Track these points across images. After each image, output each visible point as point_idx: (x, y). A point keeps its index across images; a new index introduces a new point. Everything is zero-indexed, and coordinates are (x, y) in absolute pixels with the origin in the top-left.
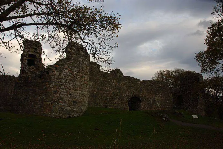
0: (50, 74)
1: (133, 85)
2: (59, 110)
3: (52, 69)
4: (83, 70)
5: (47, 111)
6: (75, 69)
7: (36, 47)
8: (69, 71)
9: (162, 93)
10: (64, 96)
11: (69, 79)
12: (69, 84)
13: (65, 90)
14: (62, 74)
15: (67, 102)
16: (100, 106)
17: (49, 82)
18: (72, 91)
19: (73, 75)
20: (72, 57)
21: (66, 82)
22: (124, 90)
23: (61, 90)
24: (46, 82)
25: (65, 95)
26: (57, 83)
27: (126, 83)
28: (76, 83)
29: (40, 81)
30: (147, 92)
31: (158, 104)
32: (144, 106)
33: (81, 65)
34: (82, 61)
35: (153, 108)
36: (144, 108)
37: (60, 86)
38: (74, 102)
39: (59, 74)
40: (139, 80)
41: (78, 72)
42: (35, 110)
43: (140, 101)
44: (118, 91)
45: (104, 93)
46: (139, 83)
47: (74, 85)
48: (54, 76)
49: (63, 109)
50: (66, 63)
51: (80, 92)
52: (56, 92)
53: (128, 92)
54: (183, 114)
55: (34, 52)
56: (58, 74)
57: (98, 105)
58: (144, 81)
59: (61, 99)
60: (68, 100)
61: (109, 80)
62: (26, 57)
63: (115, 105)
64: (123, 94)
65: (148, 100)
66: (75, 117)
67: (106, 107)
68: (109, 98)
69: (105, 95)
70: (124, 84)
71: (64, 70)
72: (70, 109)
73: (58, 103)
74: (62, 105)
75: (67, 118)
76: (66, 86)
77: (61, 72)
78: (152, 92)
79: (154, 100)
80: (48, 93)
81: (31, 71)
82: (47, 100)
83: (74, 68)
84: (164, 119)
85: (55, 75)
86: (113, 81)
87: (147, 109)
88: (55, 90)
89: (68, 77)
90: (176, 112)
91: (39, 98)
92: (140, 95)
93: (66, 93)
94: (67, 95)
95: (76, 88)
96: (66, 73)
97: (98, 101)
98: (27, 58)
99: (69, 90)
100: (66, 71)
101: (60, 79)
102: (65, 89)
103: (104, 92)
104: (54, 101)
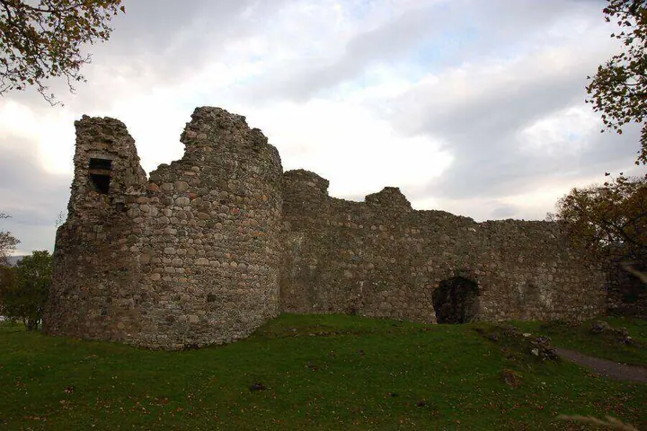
0: (130, 212)
1: (447, 238)
2: (160, 324)
3: (137, 196)
4: (243, 195)
5: (121, 325)
6: (214, 192)
7: (110, 137)
8: (191, 199)
9: (560, 261)
10: (176, 279)
11: (192, 226)
12: (191, 241)
13: (177, 260)
14: (169, 212)
15: (186, 296)
16: (330, 309)
17: (127, 236)
18: (202, 261)
19: (205, 210)
20: (199, 157)
21: (180, 234)
22: (417, 255)
23: (165, 260)
24: (119, 237)
25: (178, 274)
26: (154, 239)
27: (422, 234)
28: (216, 236)
29: (104, 236)
30: (503, 260)
31: (546, 299)
32: (493, 307)
33: (234, 177)
34: (240, 167)
35: (528, 313)
36: (492, 315)
37: (163, 249)
38: (211, 298)
39: (160, 211)
40: (469, 221)
41: (223, 202)
42: (88, 324)
43: (478, 293)
44: (393, 261)
45: (343, 269)
46: (470, 229)
47: (211, 244)
48: (143, 216)
49: (171, 320)
50: (180, 175)
51: (234, 264)
52: (148, 268)
53: (430, 262)
54: (626, 335)
55: (107, 150)
56: (155, 211)
57: (326, 307)
58: (489, 222)
59: (165, 287)
60: (191, 292)
61: (361, 226)
62: (84, 168)
63: (383, 305)
64: (413, 269)
65: (506, 287)
66: (213, 346)
67: (353, 311)
68: (362, 283)
69: (348, 274)
70: (416, 236)
71: (175, 196)
72: (194, 319)
73: (156, 301)
74: (169, 306)
75: (186, 348)
76: (182, 247)
77: (167, 204)
78: (521, 260)
79: (531, 286)
80: (126, 270)
81: (90, 208)
82: (122, 292)
83: (210, 189)
84: (535, 352)
85: (146, 214)
86: (374, 228)
87: (503, 317)
88: (146, 259)
89: (189, 218)
90: (601, 326)
91: (101, 286)
92: (478, 272)
93: (181, 270)
94: (187, 275)
95: (218, 253)
96: (182, 206)
97: (323, 296)
98: (86, 172)
99: (193, 258)
100: (179, 200)
101: (164, 225)
102: (180, 256)
103: (344, 265)
104: (143, 295)
